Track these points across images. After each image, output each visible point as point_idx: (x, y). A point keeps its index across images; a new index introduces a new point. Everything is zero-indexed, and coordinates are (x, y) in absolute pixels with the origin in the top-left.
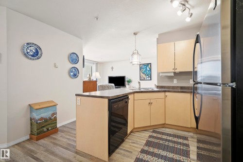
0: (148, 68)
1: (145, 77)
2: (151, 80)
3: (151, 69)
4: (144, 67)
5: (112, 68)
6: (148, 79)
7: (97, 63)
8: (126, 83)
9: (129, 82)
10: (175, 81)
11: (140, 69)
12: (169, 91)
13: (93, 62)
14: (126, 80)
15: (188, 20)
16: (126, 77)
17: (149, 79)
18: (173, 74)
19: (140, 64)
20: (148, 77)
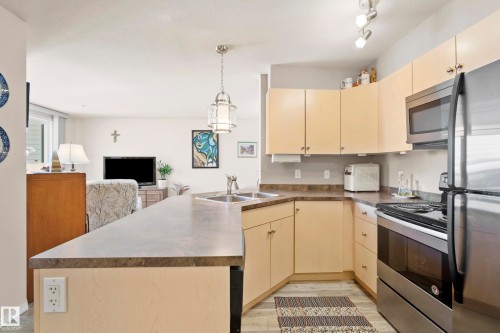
0: (211, 140)
1: (205, 162)
2: (217, 167)
3: (217, 144)
4: (201, 137)
5: (115, 135)
6: (210, 165)
7: (64, 118)
8: (158, 175)
9: (166, 171)
10: (298, 174)
11: (193, 143)
12: (303, 199)
13: (51, 113)
14: (158, 166)
15: (361, 43)
16: (157, 160)
17: (215, 165)
18: (298, 159)
19: (193, 131)
20: (211, 160)
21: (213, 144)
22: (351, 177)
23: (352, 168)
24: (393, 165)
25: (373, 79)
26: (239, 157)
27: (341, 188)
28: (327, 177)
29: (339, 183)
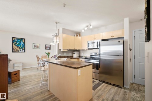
0: (22, 42)
1: (19, 50)
2: (25, 52)
3: (24, 44)
4: (17, 40)
6: (21, 51)
10: (65, 54)
17: (23, 51)
19: (13, 38)
20: (21, 49)
21: (23, 43)
22: (75, 54)
23: (75, 52)
24: (81, 52)
25: (80, 36)
26: (33, 48)
27: (72, 56)
28: (70, 54)
29: (72, 55)
